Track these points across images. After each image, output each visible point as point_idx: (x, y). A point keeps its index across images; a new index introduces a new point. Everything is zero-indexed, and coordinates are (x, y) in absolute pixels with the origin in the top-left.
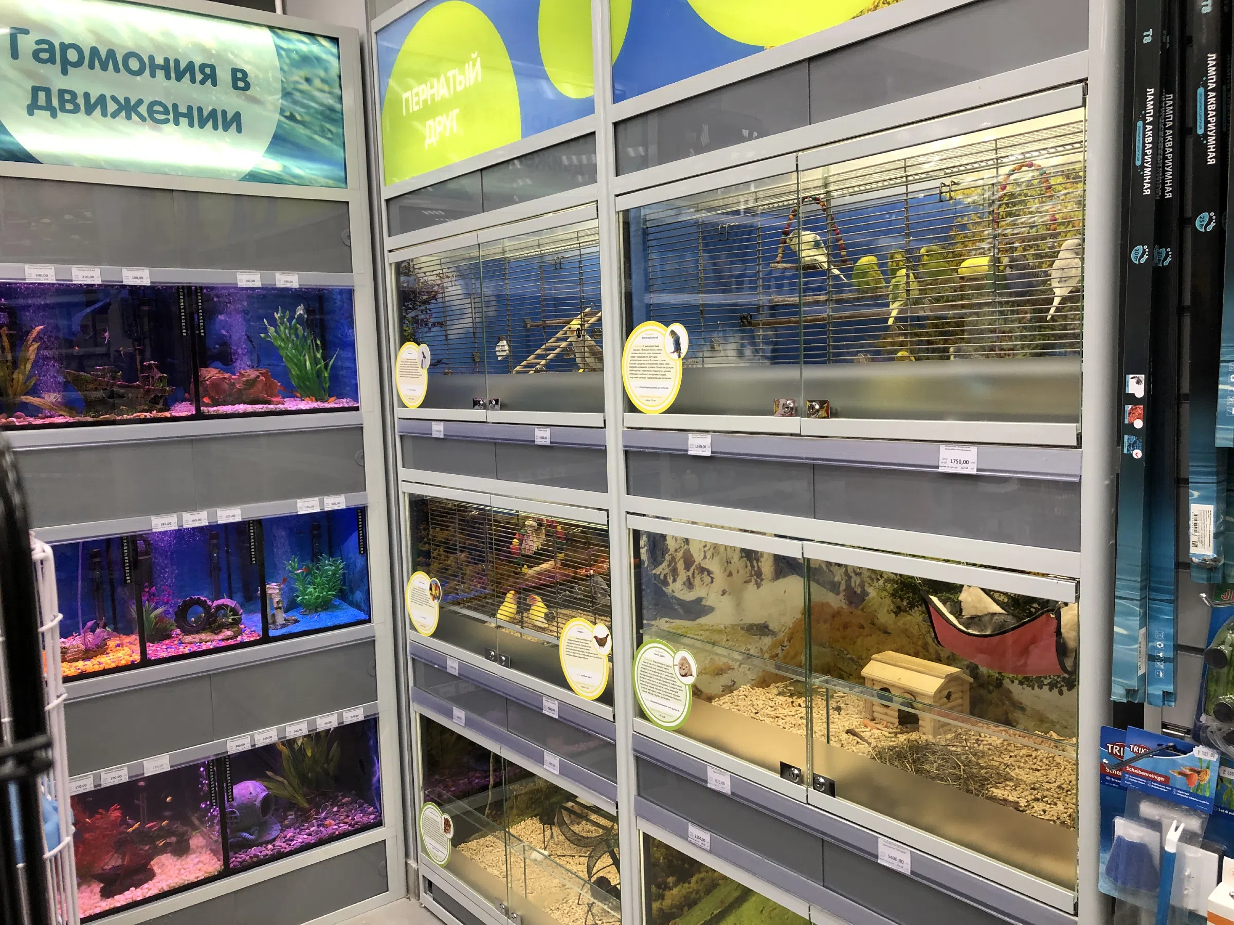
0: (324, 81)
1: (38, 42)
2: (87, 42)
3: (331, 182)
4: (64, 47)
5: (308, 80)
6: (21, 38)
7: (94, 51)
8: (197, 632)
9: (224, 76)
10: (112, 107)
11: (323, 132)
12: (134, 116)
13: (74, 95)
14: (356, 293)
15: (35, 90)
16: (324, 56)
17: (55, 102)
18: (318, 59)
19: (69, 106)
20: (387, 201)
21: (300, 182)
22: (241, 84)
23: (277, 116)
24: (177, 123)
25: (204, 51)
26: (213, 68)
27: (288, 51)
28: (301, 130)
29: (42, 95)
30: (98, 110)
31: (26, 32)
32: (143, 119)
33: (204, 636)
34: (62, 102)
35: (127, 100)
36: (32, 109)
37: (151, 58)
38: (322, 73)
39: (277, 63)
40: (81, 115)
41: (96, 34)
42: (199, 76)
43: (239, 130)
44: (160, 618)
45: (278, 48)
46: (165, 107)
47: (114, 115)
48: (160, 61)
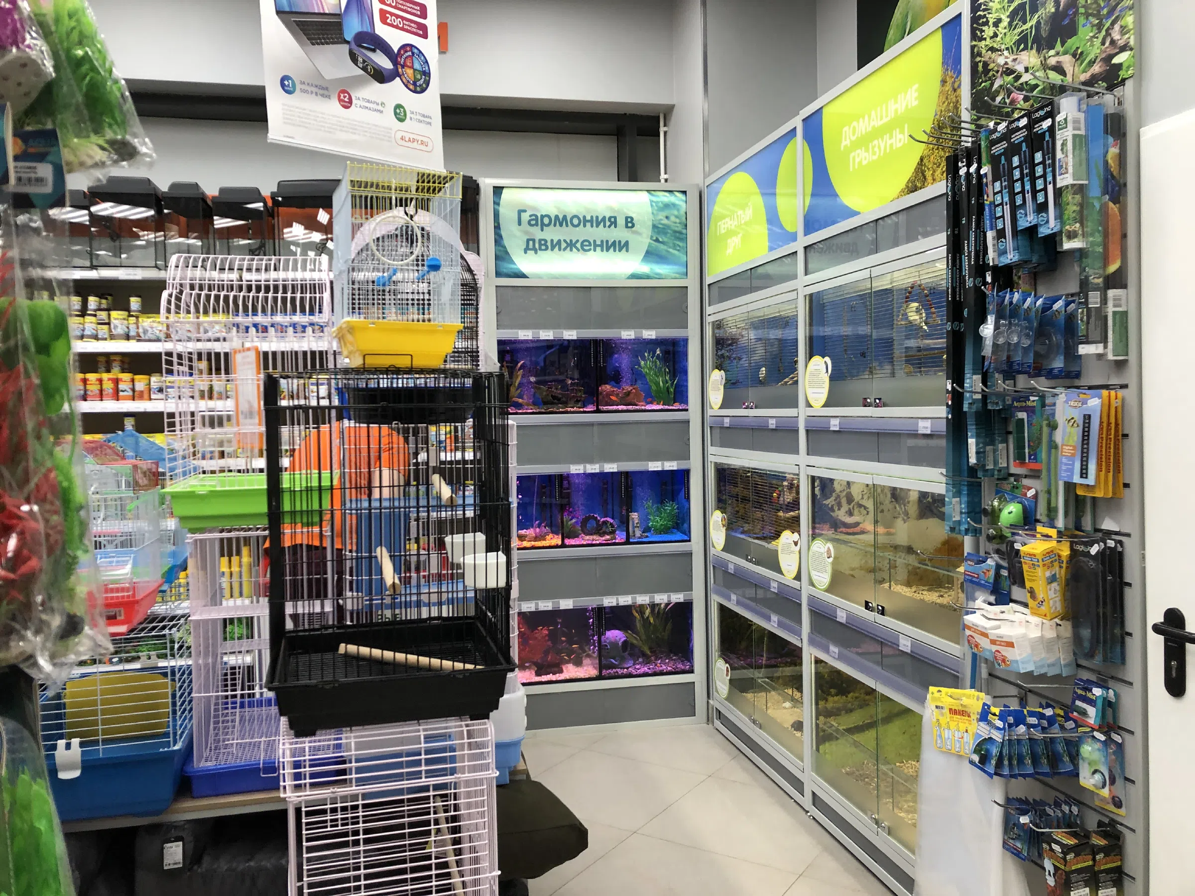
0: (677, 217)
1: (531, 216)
2: (553, 212)
3: (678, 276)
4: (543, 217)
5: (667, 217)
6: (523, 214)
7: (557, 217)
8: (592, 534)
9: (621, 222)
10: (564, 245)
11: (674, 247)
12: (574, 249)
13: (546, 241)
14: (689, 341)
15: (528, 241)
16: (677, 202)
17: (537, 246)
18: (674, 205)
19: (543, 247)
20: (709, 285)
21: (660, 277)
22: (630, 225)
23: (649, 240)
24: (595, 250)
25: (612, 209)
26: (615, 218)
27: (657, 202)
28: (662, 247)
29: (531, 243)
30: (557, 247)
31: (525, 211)
32: (578, 250)
33: (595, 537)
34: (540, 245)
35: (571, 241)
36: (526, 250)
37: (584, 217)
38: (676, 213)
39: (650, 210)
40: (549, 251)
41: (558, 208)
42: (608, 223)
43: (627, 251)
44: (574, 525)
45: (651, 201)
46: (590, 243)
47: (565, 249)
48: (588, 218)
